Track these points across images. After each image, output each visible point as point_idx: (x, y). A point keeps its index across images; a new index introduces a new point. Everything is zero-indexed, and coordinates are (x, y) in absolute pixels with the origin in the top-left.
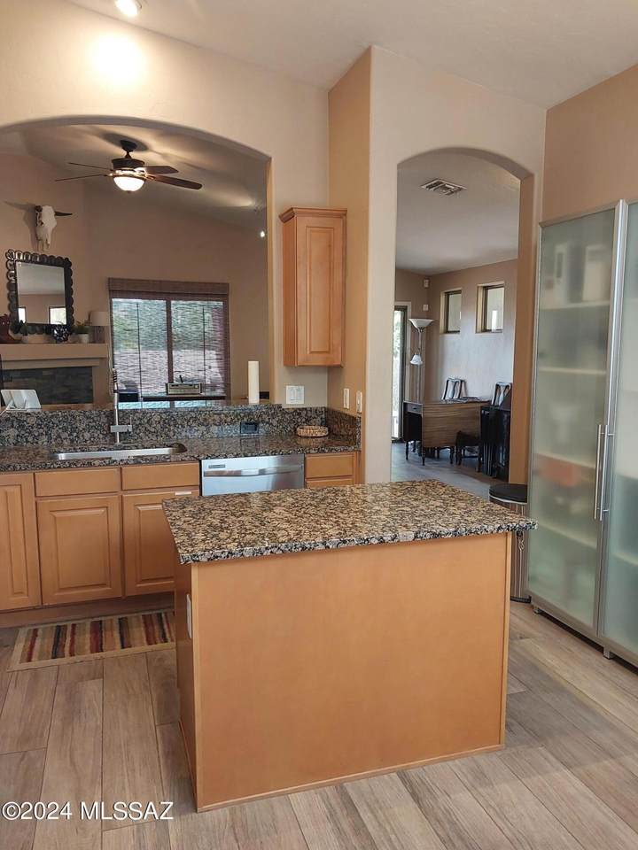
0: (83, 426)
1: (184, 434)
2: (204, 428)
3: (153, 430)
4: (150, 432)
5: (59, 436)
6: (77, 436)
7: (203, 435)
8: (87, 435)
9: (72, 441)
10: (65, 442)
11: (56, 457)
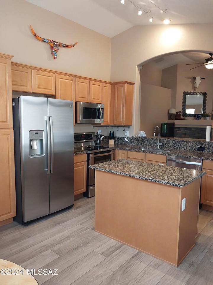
0: (152, 142)
1: (179, 148)
2: (185, 147)
3: (170, 146)
4: (169, 146)
5: (146, 144)
6: (150, 145)
7: (185, 149)
8: (153, 145)
9: (149, 146)
10: (147, 146)
11: (141, 149)
